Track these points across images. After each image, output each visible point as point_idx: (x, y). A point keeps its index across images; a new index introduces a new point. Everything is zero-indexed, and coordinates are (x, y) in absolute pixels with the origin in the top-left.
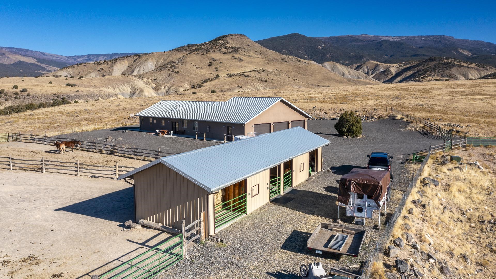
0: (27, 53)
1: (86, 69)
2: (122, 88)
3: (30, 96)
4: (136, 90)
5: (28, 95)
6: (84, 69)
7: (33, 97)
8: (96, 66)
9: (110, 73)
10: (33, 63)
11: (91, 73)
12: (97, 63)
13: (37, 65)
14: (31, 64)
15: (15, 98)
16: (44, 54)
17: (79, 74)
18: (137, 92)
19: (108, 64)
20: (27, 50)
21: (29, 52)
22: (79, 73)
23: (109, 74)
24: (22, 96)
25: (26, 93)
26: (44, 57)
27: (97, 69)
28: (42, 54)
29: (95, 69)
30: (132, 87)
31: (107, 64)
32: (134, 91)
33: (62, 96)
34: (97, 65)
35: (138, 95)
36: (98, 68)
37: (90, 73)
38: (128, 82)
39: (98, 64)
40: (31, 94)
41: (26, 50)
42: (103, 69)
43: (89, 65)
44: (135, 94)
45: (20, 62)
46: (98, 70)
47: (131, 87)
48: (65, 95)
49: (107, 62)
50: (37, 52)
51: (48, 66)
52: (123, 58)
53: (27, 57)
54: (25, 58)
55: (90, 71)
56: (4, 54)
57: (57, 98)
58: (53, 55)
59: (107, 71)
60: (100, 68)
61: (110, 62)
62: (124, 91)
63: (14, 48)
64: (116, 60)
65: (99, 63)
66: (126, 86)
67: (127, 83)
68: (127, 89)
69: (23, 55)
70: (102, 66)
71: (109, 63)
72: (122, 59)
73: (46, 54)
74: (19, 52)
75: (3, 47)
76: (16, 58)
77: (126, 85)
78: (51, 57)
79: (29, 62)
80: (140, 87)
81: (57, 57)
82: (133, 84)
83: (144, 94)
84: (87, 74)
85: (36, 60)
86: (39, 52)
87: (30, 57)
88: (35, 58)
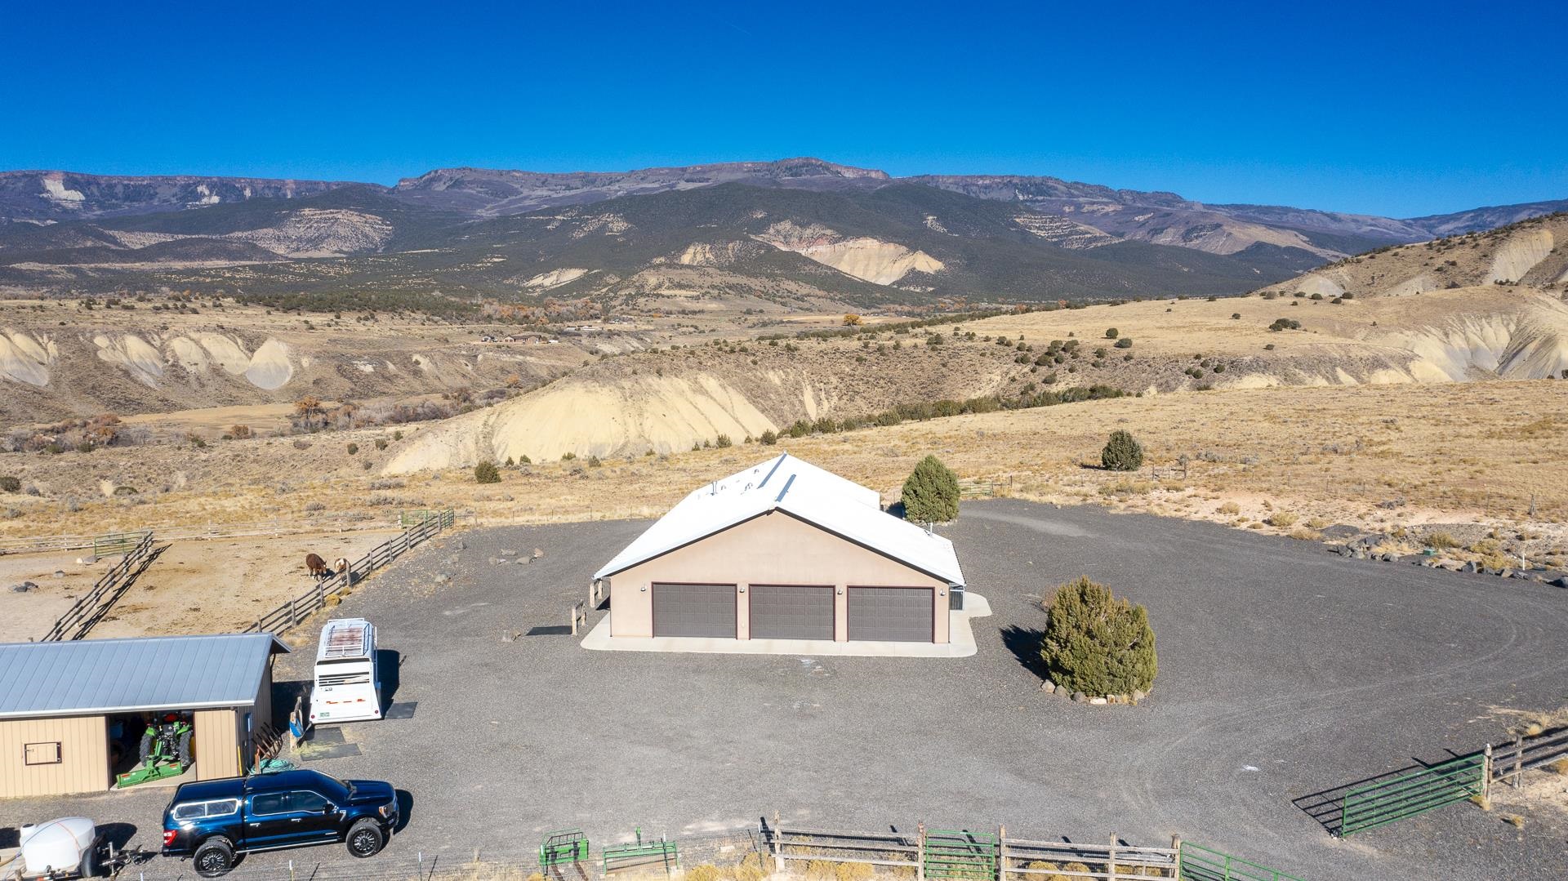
0: (1285, 218)
1: (1399, 265)
2: (1479, 333)
3: (1132, 361)
4: (1530, 339)
5: (1127, 358)
6: (1391, 266)
7: (1139, 363)
8: (1432, 253)
9: (1477, 276)
10: (1294, 248)
11: (1410, 278)
12: (1439, 244)
13: (1305, 253)
14: (1290, 250)
15: (1093, 365)
16: (1333, 217)
17: (1371, 281)
18: (1531, 347)
19: (1477, 245)
20: (1286, 210)
21: (1291, 214)
22: (1373, 278)
23: (1472, 281)
24: (1111, 359)
25: (1124, 352)
26: (1334, 226)
27: (1433, 265)
28: (1326, 219)
29: (1427, 265)
30: (1517, 329)
31: (1474, 247)
32: (1521, 343)
33: (1216, 363)
34: (1439, 251)
35: (1532, 355)
36: (1440, 261)
37: (1407, 278)
38: (1504, 311)
39: (1442, 247)
40: (1137, 354)
41: (1282, 208)
42: (1454, 264)
43: (1410, 252)
44: (1523, 352)
45: (1260, 246)
46: (1437, 266)
47: (1513, 328)
48: (1226, 359)
49: (1475, 240)
50: (1314, 211)
51: (1337, 254)
52: (1539, 221)
53: (1280, 230)
54: (1275, 234)
55: (1411, 272)
56: (1219, 226)
57: (1200, 368)
58: (1359, 219)
59: (1467, 270)
60: (1447, 262)
61: (1487, 237)
62: (1484, 341)
63: (1251, 206)
64: (1509, 229)
65: (1445, 244)
66: (1493, 324)
67: (1501, 314)
68: (1497, 335)
69: (1270, 226)
70: (1453, 255)
71: (1481, 242)
72: (1531, 227)
73: (1339, 216)
74: (1261, 217)
75: (1222, 206)
76: (1249, 235)
77: (1496, 320)
78: (1353, 226)
79: (1283, 245)
80: (1546, 326)
81: (1371, 225)
82: (1525, 316)
83: (1554, 354)
84: (1398, 283)
85: (1305, 238)
86: (1322, 213)
87: (1288, 228)
88: (1303, 232)
